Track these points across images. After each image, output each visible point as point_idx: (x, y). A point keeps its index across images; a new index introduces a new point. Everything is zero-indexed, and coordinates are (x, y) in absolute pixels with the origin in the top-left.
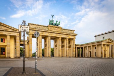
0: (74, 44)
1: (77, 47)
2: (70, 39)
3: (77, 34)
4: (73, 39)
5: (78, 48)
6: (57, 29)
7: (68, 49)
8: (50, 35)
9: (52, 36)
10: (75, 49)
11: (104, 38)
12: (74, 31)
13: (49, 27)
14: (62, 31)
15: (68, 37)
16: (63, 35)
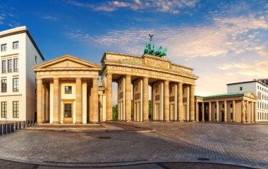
0: (193, 96)
1: (198, 101)
2: (185, 86)
3: (198, 77)
4: (190, 86)
5: (200, 104)
6: (160, 62)
7: (181, 104)
8: (148, 76)
9: (152, 77)
10: (193, 106)
11: (241, 89)
12: (192, 70)
13: (146, 59)
14: (170, 68)
15: (181, 81)
16: (173, 76)
